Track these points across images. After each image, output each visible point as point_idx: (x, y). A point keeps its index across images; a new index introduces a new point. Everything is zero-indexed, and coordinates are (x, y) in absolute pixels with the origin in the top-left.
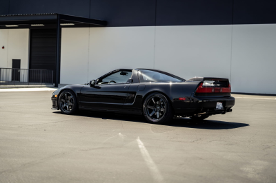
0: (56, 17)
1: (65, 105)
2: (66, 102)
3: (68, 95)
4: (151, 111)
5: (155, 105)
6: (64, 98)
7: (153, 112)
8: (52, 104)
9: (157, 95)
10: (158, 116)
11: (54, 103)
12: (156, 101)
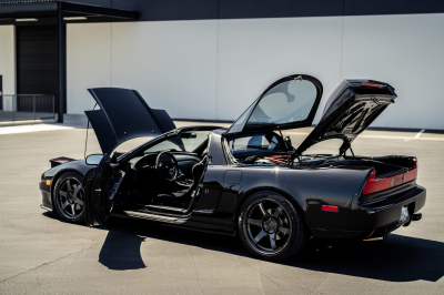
0: (55, 7)
1: (67, 203)
2: (69, 197)
3: (73, 182)
4: (255, 231)
5: (266, 218)
6: (65, 189)
7: (262, 234)
8: (41, 198)
9: (271, 198)
10: (273, 243)
11: (45, 196)
12: (266, 209)
